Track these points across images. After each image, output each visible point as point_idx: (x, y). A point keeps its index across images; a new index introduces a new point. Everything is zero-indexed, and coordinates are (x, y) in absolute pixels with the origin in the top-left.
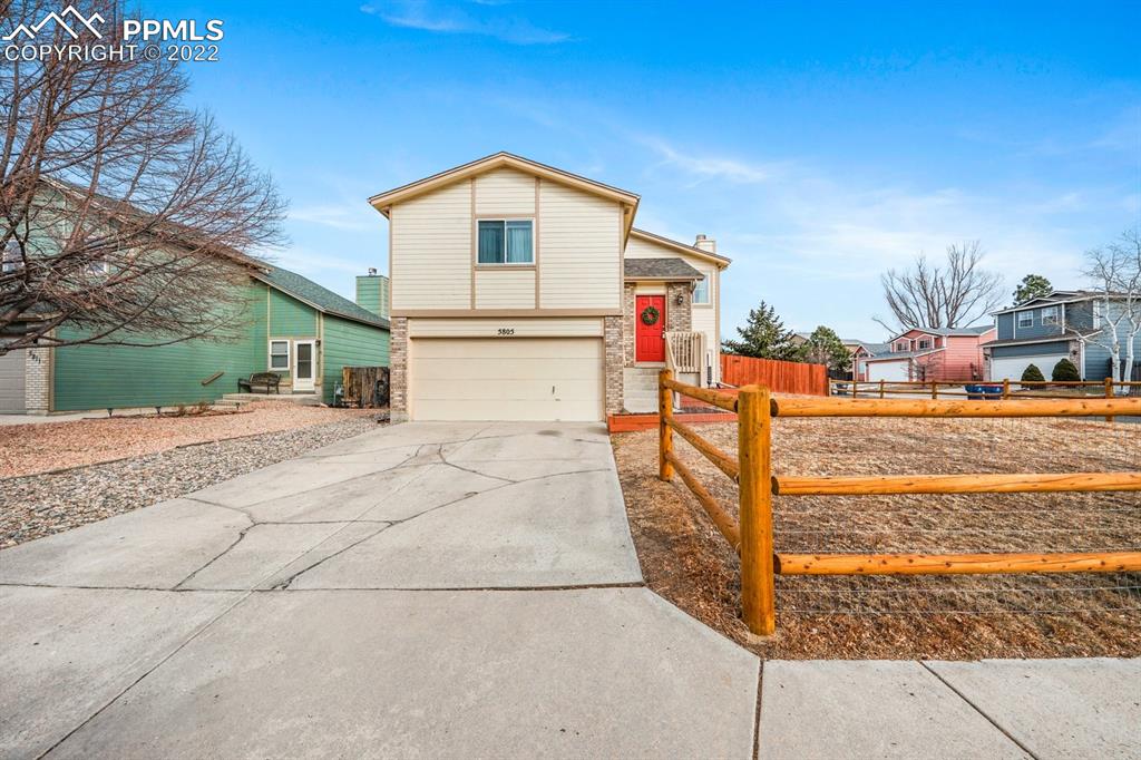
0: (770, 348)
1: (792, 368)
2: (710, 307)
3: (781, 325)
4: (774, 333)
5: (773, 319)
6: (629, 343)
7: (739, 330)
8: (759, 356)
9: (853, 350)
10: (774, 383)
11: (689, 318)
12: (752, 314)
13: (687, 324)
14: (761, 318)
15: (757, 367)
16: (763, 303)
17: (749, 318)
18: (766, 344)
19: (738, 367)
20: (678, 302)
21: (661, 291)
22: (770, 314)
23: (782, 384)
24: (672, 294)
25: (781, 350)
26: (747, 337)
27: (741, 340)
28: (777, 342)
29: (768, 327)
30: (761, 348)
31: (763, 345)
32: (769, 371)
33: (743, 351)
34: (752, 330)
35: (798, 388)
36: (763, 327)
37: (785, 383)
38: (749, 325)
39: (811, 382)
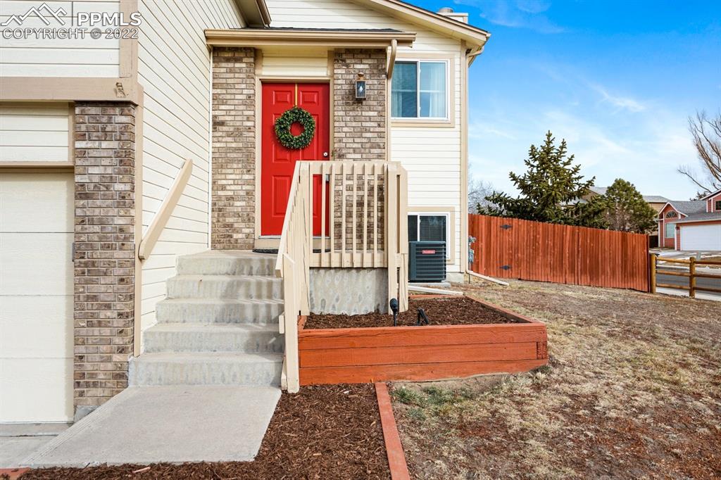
0: (562, 204)
1: (595, 238)
2: (449, 125)
3: (576, 170)
4: (565, 179)
5: (565, 159)
6: (241, 190)
7: (513, 177)
8: (543, 218)
9: (659, 209)
10: (566, 262)
11: (381, 135)
12: (533, 152)
13: (378, 147)
14: (546, 159)
15: (540, 237)
16: (549, 135)
17: (528, 157)
18: (555, 201)
19: (509, 237)
20: (356, 99)
21: (317, 71)
22: (561, 153)
23: (579, 266)
24: (340, 78)
25: (578, 208)
26: (524, 187)
27: (515, 193)
28: (571, 196)
29: (557, 171)
30: (545, 205)
31: (549, 200)
32: (558, 242)
33: (517, 210)
34: (532, 177)
35: (604, 272)
36: (549, 173)
37: (585, 262)
38: (527, 168)
39: (624, 261)
